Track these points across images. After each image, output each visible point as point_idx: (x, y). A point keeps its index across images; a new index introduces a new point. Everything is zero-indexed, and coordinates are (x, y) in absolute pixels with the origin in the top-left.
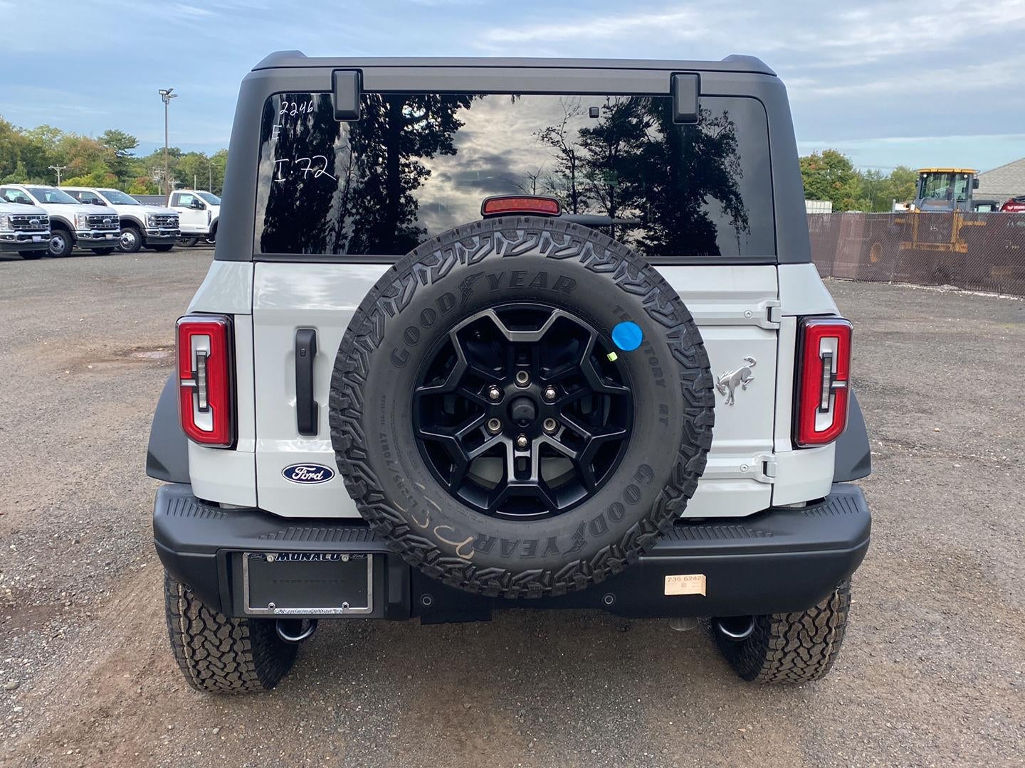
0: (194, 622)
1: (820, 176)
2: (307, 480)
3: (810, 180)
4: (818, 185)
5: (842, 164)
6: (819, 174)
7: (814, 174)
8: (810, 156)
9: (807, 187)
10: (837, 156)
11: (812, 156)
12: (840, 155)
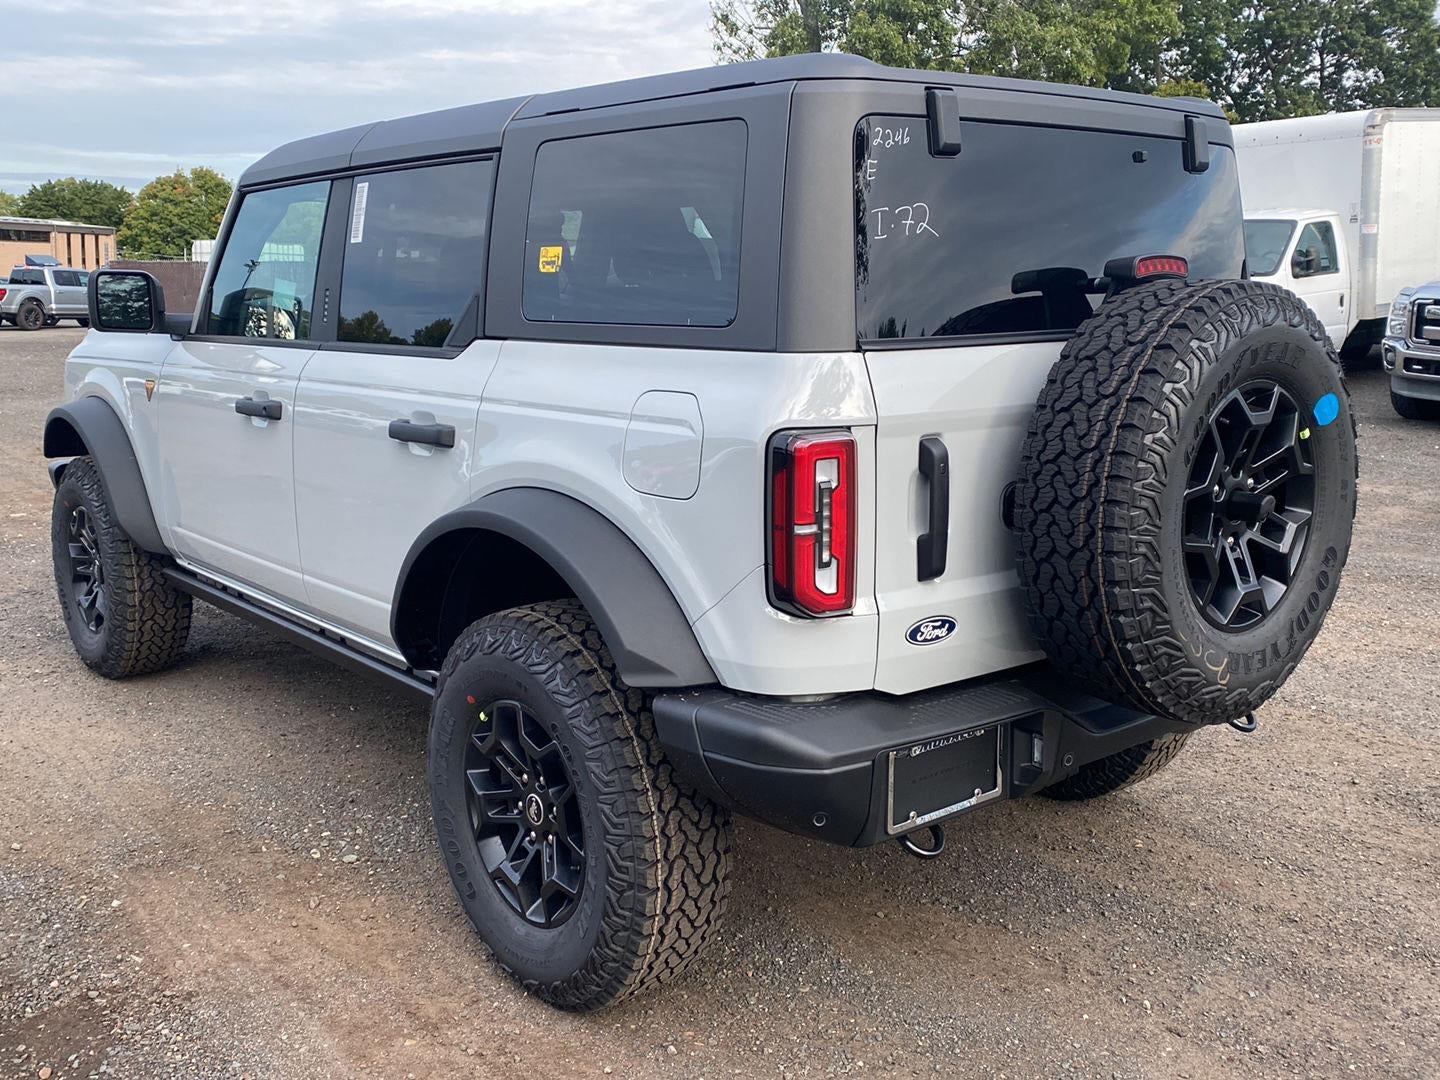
0: (674, 893)
1: (192, 206)
2: (932, 640)
3: (178, 210)
4: (192, 219)
5: (222, 188)
6: (190, 202)
7: (183, 202)
8: (172, 176)
9: (175, 220)
10: (214, 177)
11: (176, 175)
12: (217, 174)
